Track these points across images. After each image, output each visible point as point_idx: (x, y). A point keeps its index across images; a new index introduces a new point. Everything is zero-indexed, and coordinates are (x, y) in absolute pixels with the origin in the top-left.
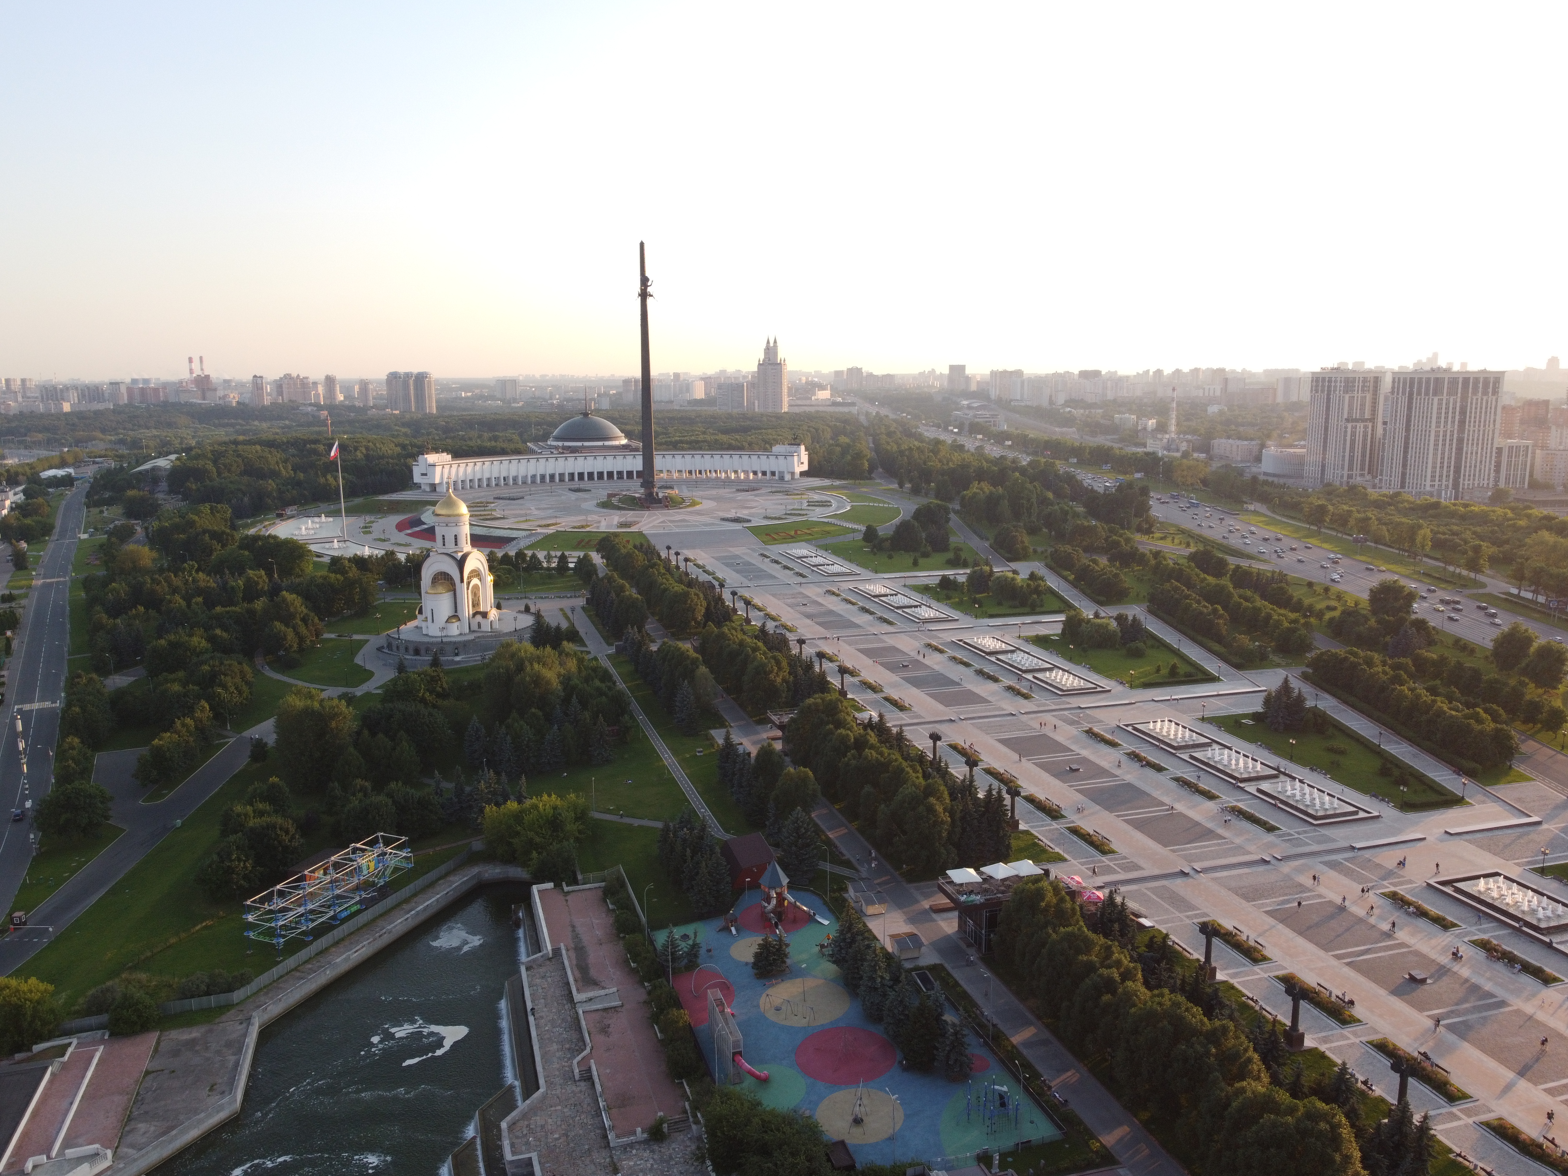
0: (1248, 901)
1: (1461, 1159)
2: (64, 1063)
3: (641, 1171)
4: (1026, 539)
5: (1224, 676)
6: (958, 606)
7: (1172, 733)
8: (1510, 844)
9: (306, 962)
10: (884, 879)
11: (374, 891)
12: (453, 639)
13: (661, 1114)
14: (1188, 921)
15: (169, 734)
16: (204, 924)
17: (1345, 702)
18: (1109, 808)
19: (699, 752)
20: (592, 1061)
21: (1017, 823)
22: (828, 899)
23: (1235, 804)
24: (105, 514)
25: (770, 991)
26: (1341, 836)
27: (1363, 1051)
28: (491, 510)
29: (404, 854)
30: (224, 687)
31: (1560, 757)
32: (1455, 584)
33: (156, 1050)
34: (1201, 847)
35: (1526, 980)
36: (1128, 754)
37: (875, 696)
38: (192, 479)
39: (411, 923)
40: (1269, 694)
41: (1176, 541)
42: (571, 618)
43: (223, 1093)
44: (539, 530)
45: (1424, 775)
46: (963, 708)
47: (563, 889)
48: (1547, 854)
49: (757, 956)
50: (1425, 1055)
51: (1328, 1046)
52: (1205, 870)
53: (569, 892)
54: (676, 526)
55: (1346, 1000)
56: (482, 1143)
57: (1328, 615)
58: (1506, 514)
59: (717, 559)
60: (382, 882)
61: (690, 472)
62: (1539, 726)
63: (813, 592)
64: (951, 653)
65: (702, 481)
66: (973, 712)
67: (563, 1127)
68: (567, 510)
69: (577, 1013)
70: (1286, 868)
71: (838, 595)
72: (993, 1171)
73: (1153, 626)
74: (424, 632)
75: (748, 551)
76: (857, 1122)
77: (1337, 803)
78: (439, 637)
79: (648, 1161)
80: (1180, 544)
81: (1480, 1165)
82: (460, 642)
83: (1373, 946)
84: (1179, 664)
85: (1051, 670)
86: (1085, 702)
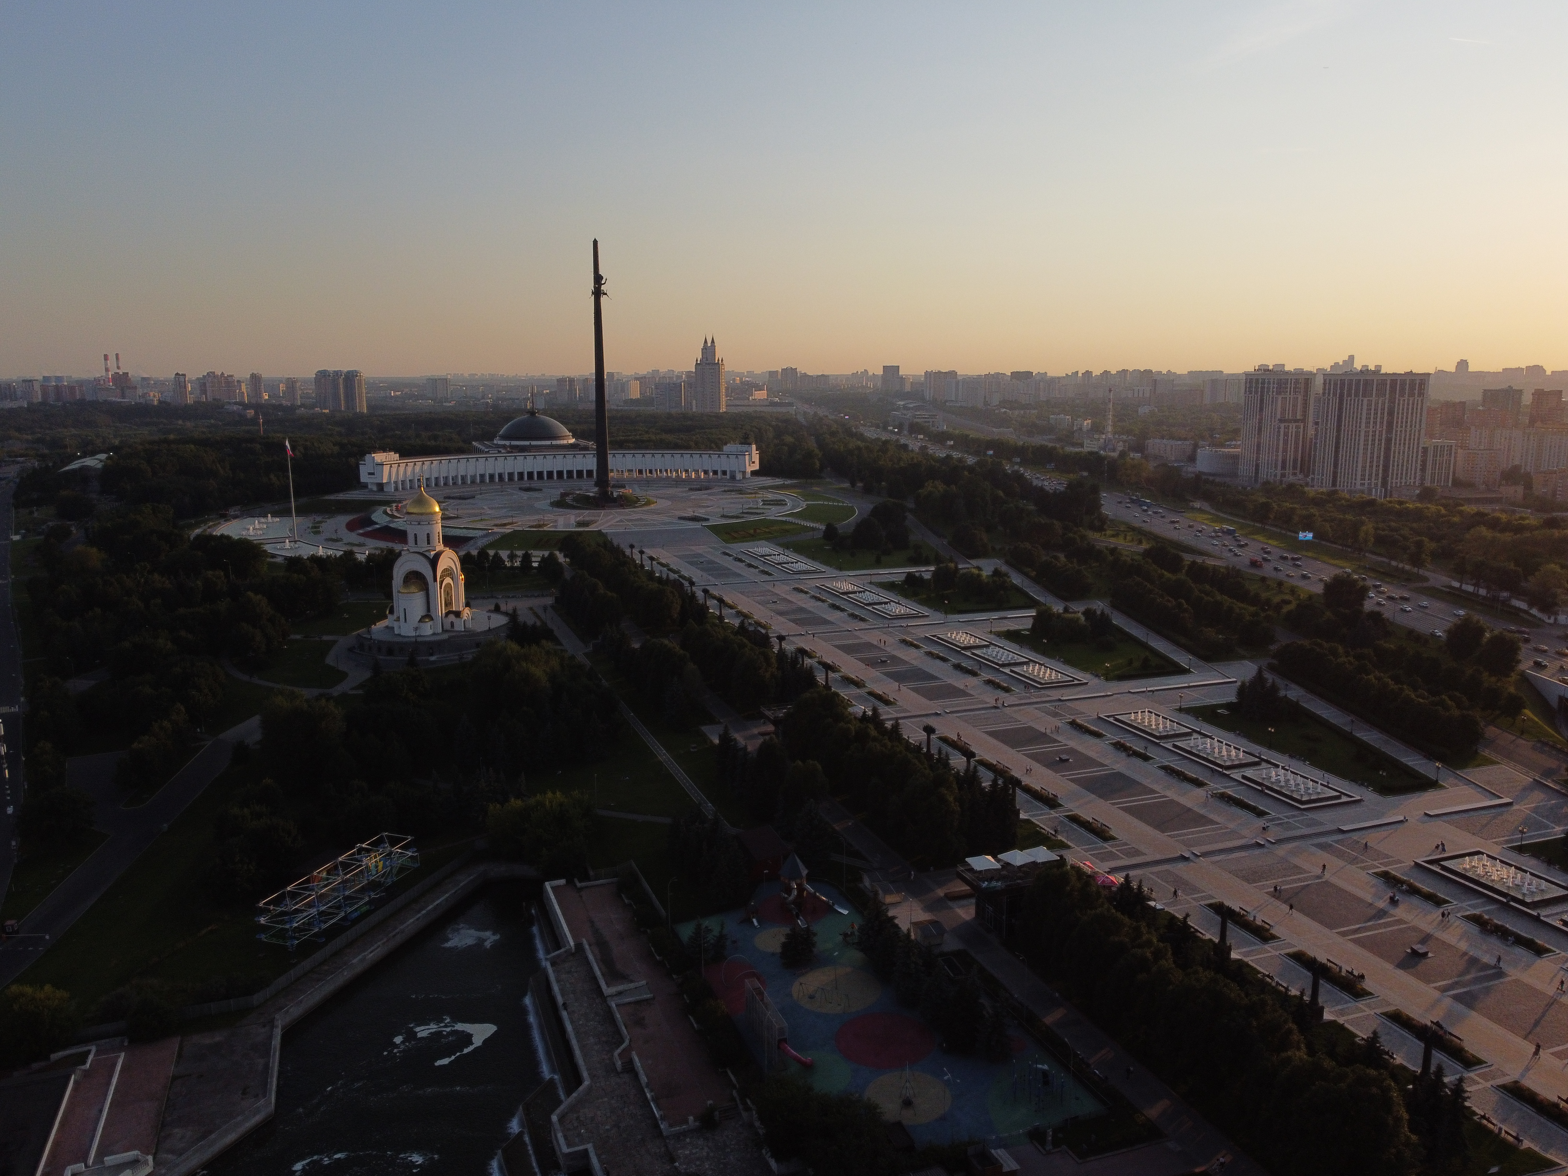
0: (1250, 883)
1: (1485, 1122)
2: (85, 1071)
4: (985, 537)
5: (1194, 668)
6: (926, 602)
7: (1153, 723)
8: (1486, 825)
9: (322, 964)
11: (383, 891)
12: (428, 639)
13: (710, 1102)
14: (1195, 903)
15: (147, 737)
17: (1313, 692)
18: (1103, 796)
19: (693, 748)
20: (634, 1053)
21: (1017, 813)
22: (844, 889)
23: (1223, 790)
24: (36, 514)
25: (802, 980)
26: (1328, 819)
27: (1379, 1022)
29: (410, 854)
30: (198, 689)
31: (1521, 741)
32: (1399, 578)
33: (180, 1056)
34: (1197, 832)
35: (1519, 951)
36: (1114, 744)
37: (858, 691)
39: (423, 923)
40: (1243, 684)
41: (1128, 538)
42: (543, 617)
43: (256, 1096)
44: (496, 530)
45: (1398, 761)
46: (947, 702)
47: (575, 886)
48: (1525, 833)
49: (784, 946)
50: (1437, 1024)
51: (1345, 1018)
52: (1205, 855)
53: (581, 889)
54: (636, 525)
55: (1356, 973)
56: (531, 1138)
57: (1286, 609)
58: (1439, 511)
59: (680, 557)
60: (389, 881)
61: (640, 472)
62: (1498, 713)
63: (783, 590)
64: (926, 648)
65: (654, 480)
66: (957, 705)
67: (613, 1118)
68: (521, 509)
69: (609, 1007)
70: (1281, 851)
71: (806, 593)
72: (1048, 1148)
73: (1118, 620)
74: (396, 632)
75: (710, 550)
76: (908, 1103)
77: (1320, 788)
78: (413, 637)
79: (703, 1149)
80: (1132, 541)
81: (1504, 1128)
82: (434, 642)
83: (1373, 923)
84: (1150, 657)
85: (1027, 664)
86: (1064, 695)
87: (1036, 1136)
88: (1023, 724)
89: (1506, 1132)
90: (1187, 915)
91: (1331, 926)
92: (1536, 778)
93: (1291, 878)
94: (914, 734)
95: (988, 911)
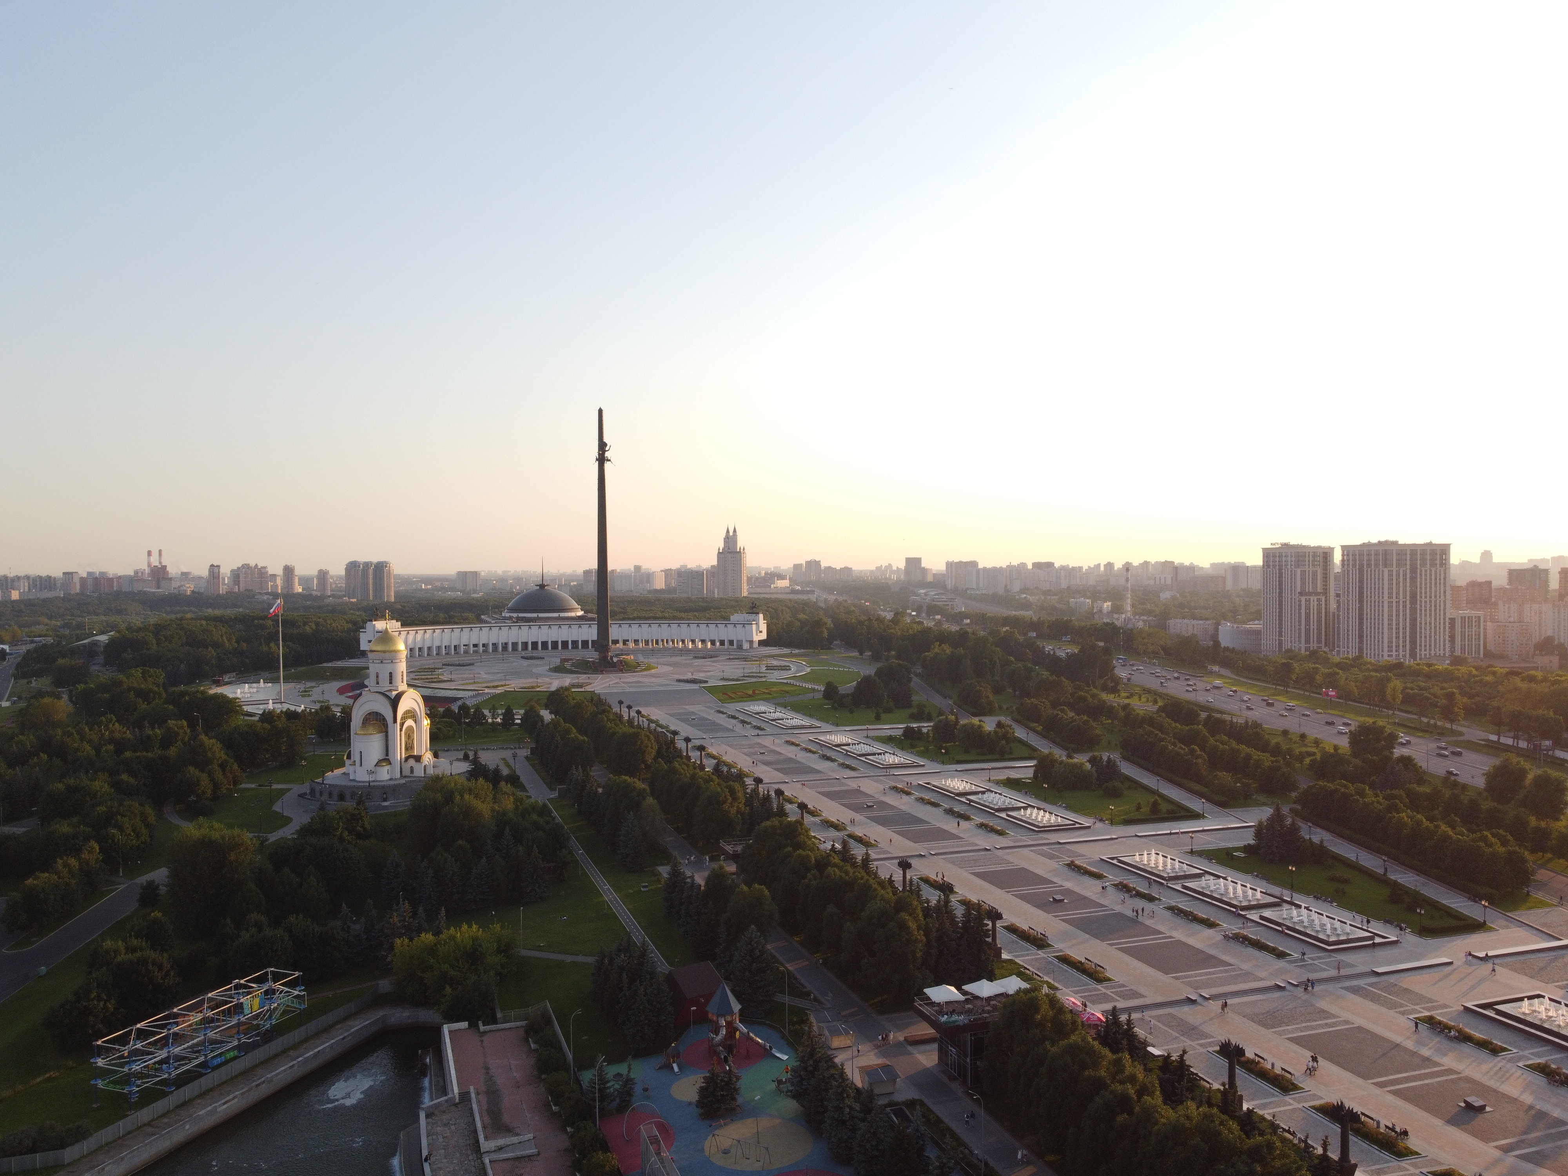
0: (1268, 1028)
4: (991, 697)
5: (1209, 813)
6: (922, 754)
7: (1161, 864)
8: (1544, 968)
9: (163, 1115)
10: (852, 1010)
11: (257, 1035)
12: (382, 784)
14: (1201, 1050)
15: (47, 875)
16: (48, 1075)
17: (1341, 836)
18: (1100, 937)
19: (644, 887)
21: (998, 952)
22: (786, 1032)
23: (1238, 931)
24: (34, 684)
25: (717, 1133)
26: (1359, 961)
28: (438, 675)
29: (296, 993)
30: (120, 828)
32: (1431, 732)
34: (1206, 974)
37: (837, 833)
38: (129, 650)
39: (298, 1072)
40: (1259, 828)
41: (1143, 699)
42: (513, 766)
44: (487, 691)
45: (1438, 902)
46: (933, 844)
47: (479, 1029)
49: (702, 1090)
53: (485, 1032)
54: (630, 687)
55: (1398, 1130)
57: (1310, 759)
58: (1470, 672)
59: (671, 715)
60: (266, 1025)
61: (647, 642)
62: (1549, 855)
63: (772, 743)
64: (919, 795)
65: (659, 650)
66: (944, 847)
68: (518, 674)
69: (483, 1163)
71: (797, 745)
73: (1127, 769)
74: (351, 778)
75: (704, 708)
77: (1348, 928)
78: (367, 781)
80: (1148, 700)
82: (389, 786)
83: (1417, 1073)
84: (1160, 801)
85: (1025, 808)
86: (1064, 838)
88: (1016, 865)
90: (1185, 1052)
91: (1365, 1076)
93: (1318, 1023)
94: (888, 870)
95: (951, 1056)
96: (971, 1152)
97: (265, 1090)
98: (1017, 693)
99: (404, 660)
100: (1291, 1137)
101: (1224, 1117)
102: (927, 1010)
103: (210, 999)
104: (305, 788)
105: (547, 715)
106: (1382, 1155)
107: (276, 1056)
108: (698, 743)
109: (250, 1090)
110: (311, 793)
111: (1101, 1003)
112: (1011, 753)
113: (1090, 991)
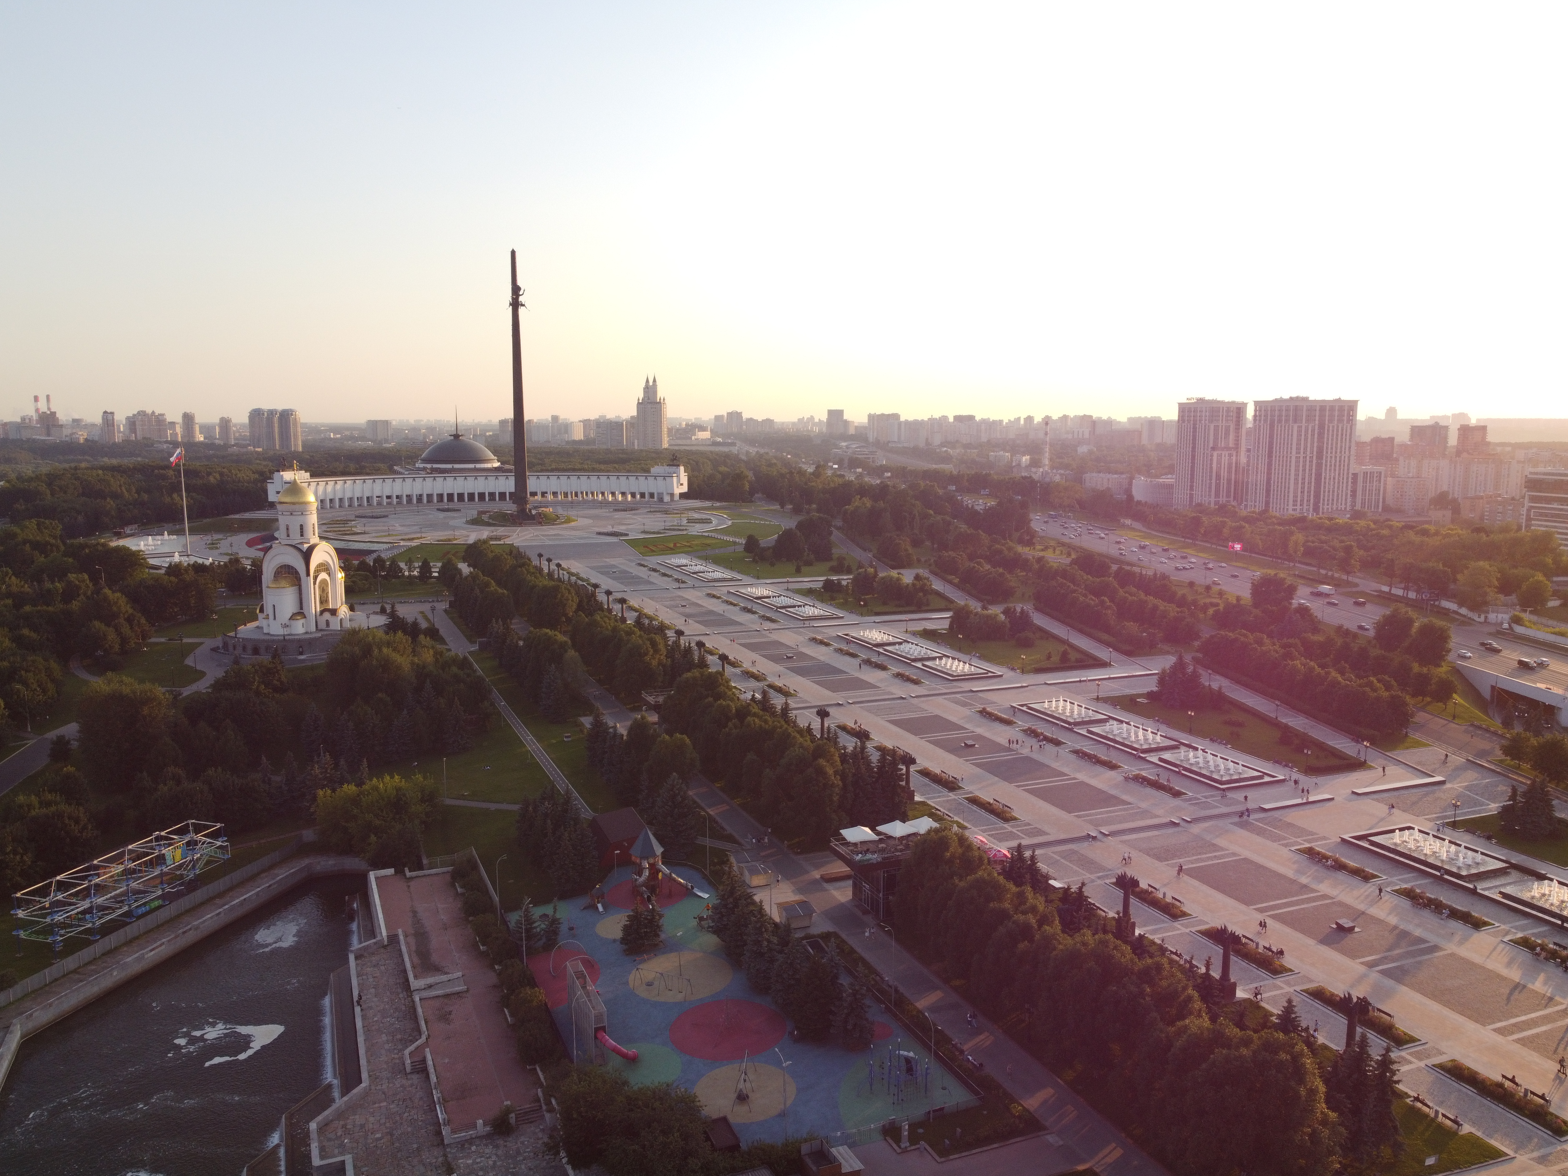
0: (1161, 861)
1: (1419, 1105)
3: (481, 1169)
4: (910, 550)
5: (1115, 662)
6: (842, 606)
7: (1068, 711)
8: (1417, 803)
9: (90, 963)
10: (769, 852)
11: (181, 885)
12: (297, 637)
13: (509, 1103)
14: (1099, 882)
17: (1238, 682)
18: (1008, 779)
19: (566, 737)
20: (427, 1050)
21: (911, 795)
22: (707, 873)
23: (1138, 772)
25: (641, 967)
27: (1299, 999)
28: (351, 527)
29: (219, 843)
30: (25, 684)
31: (1453, 725)
34: (1107, 812)
35: (1456, 926)
36: (1024, 731)
37: (758, 684)
38: (21, 500)
39: (225, 920)
40: (1163, 675)
41: (1057, 552)
42: (431, 619)
44: (402, 543)
45: (1324, 743)
46: (850, 694)
47: (405, 875)
48: (1458, 810)
49: (626, 929)
50: (1364, 1000)
52: (1112, 834)
53: (411, 878)
54: (550, 540)
55: (1274, 949)
56: (286, 1152)
57: (1213, 610)
58: (1369, 526)
59: (592, 568)
60: (190, 875)
61: (566, 495)
62: (1428, 699)
63: (693, 595)
64: (837, 645)
65: (579, 502)
66: (861, 696)
67: (388, 1125)
68: (433, 526)
69: (413, 1002)
70: (1196, 829)
71: (719, 598)
72: (903, 1146)
73: (1039, 620)
74: (265, 631)
75: (624, 561)
76: (742, 1098)
77: (1240, 768)
78: (281, 635)
79: (490, 1157)
80: (1062, 553)
81: (1441, 1111)
82: (305, 640)
83: (1295, 898)
84: (1069, 650)
85: (940, 658)
86: (976, 686)
87: (891, 1131)
88: (930, 713)
89: (1444, 1115)
90: (1083, 884)
91: (1247, 903)
92: (1470, 758)
93: (1207, 855)
94: (807, 719)
95: (865, 891)
96: (882, 978)
97: (191, 937)
98: (935, 546)
99: (315, 512)
100: (1178, 959)
101: (1119, 942)
102: (842, 850)
103: (131, 851)
104: (218, 642)
105: (465, 568)
106: (1259, 972)
107: (202, 904)
108: (619, 596)
109: (176, 937)
110: (223, 647)
111: (1007, 840)
112: (928, 605)
113: (997, 830)
